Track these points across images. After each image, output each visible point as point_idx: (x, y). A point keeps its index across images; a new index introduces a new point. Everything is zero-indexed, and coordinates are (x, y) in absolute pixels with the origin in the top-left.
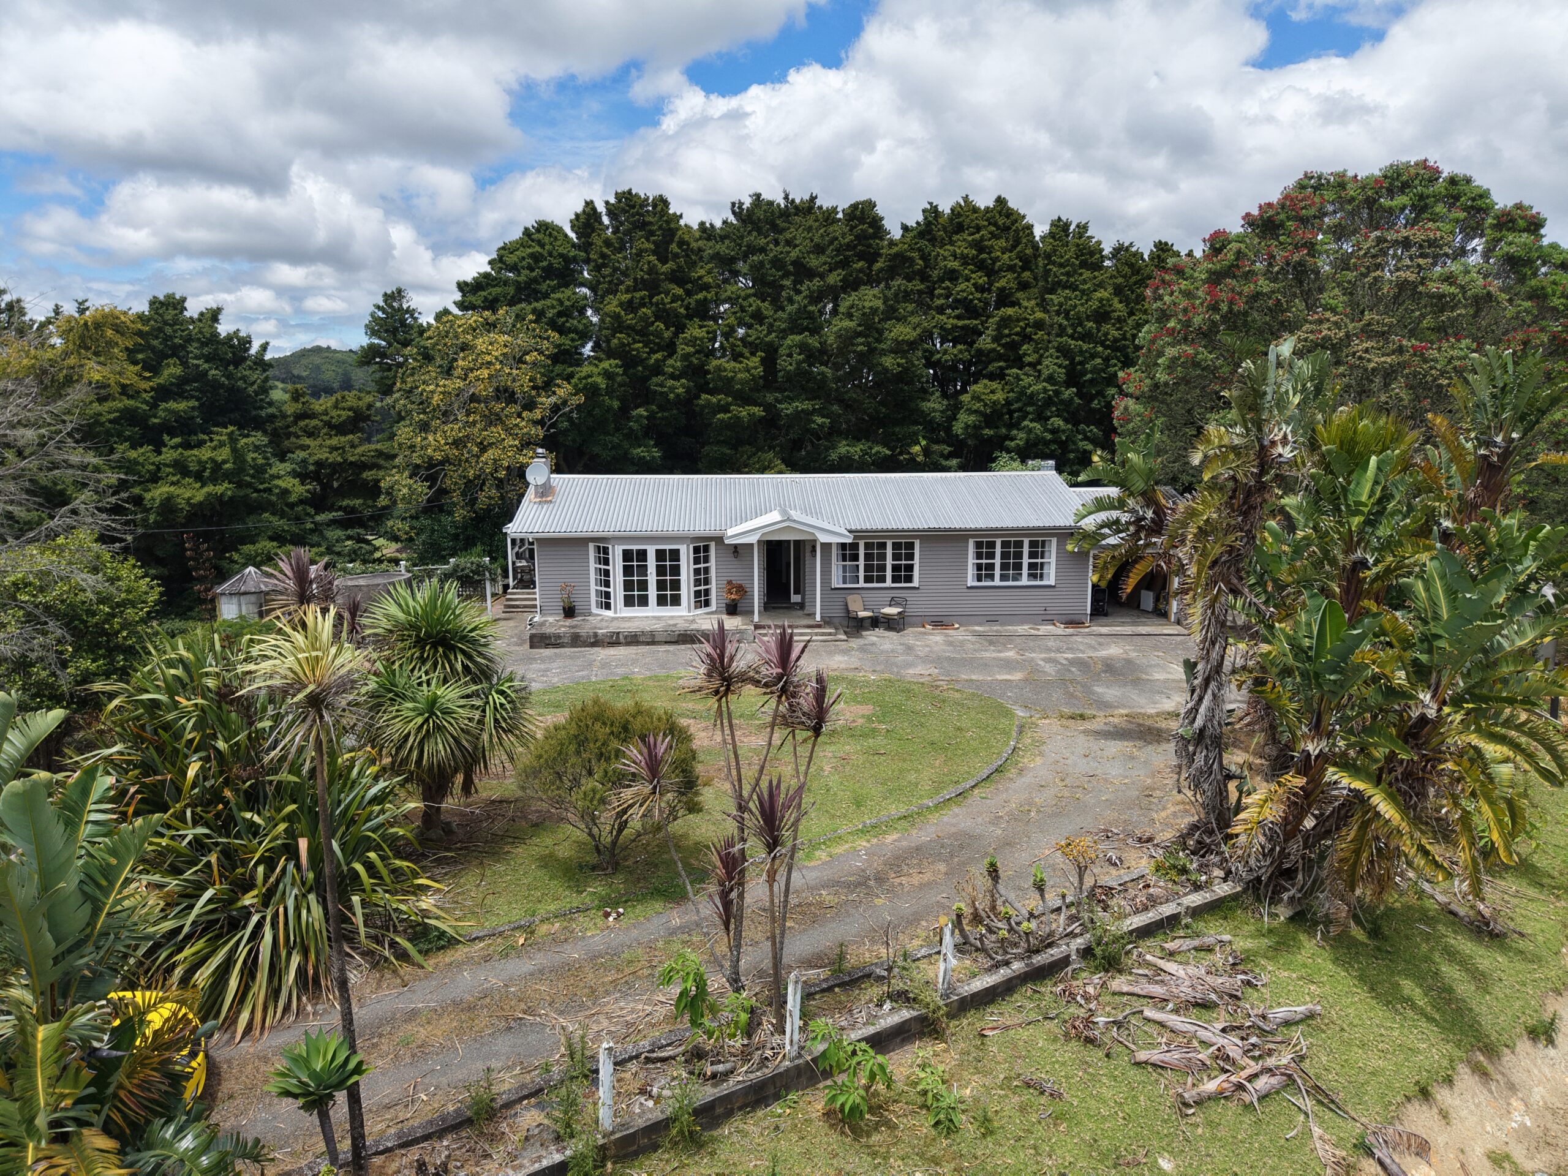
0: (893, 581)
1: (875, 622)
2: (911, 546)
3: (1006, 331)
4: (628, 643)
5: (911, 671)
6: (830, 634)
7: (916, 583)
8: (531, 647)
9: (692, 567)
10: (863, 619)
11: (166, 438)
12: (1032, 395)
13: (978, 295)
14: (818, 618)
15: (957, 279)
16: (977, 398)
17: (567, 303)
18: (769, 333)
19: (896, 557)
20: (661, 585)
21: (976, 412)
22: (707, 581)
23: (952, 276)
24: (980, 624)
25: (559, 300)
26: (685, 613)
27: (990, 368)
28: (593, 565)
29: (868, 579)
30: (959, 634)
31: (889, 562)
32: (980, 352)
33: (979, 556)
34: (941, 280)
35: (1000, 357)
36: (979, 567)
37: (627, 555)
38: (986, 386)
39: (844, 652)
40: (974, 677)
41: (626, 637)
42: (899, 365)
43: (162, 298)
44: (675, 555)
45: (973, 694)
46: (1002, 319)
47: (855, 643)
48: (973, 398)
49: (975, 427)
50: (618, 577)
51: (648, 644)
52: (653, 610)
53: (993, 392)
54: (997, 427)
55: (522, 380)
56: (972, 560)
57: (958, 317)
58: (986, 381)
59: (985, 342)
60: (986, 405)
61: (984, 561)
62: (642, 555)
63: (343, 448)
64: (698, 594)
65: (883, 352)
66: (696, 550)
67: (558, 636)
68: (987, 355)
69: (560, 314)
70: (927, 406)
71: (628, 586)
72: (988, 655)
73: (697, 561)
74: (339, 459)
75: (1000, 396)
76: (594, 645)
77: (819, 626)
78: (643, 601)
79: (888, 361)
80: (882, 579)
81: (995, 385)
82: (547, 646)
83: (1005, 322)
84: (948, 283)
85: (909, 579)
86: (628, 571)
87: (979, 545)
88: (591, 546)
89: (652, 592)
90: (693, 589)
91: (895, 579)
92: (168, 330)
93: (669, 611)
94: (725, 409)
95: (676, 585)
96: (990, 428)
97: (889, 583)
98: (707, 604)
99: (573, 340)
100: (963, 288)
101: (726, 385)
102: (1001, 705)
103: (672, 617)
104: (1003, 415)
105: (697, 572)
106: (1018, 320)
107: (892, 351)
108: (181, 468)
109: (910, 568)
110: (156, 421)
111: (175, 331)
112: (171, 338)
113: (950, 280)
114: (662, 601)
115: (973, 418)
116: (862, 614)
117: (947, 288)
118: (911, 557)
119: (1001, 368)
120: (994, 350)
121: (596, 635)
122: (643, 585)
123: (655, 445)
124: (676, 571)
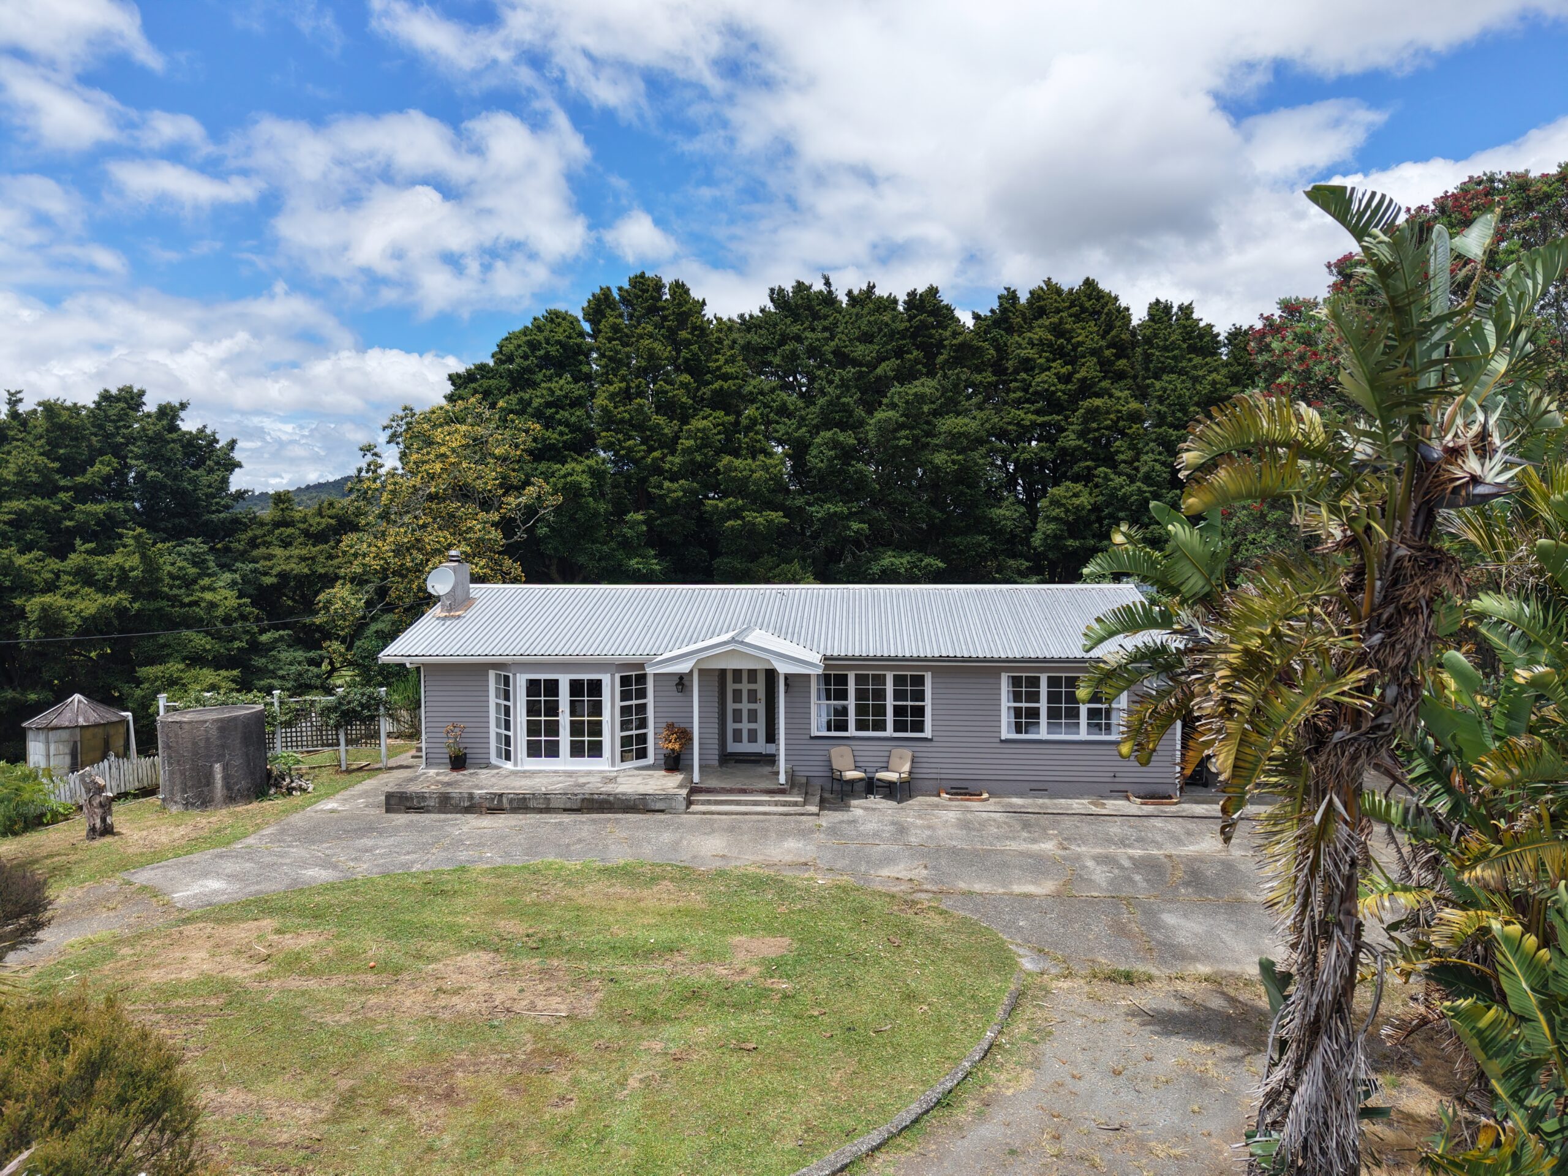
0: (895, 730)
1: (871, 787)
2: (919, 680)
3: (1094, 425)
4: (514, 810)
5: (885, 872)
6: (796, 804)
7: (928, 733)
8: (388, 811)
9: (618, 704)
10: (852, 782)
11: (78, 542)
12: (1125, 498)
13: (1062, 387)
14: (782, 779)
15: (1033, 369)
16: (1056, 503)
17: (558, 393)
18: (799, 428)
19: (898, 695)
20: (576, 729)
21: (1056, 519)
22: (643, 723)
23: (1027, 365)
24: (1021, 795)
25: (550, 389)
26: (607, 768)
27: (1076, 468)
28: (493, 700)
29: (861, 726)
30: (985, 809)
31: (890, 703)
32: (1063, 451)
33: (1017, 697)
34: (1016, 371)
35: (1087, 456)
36: (1018, 712)
37: (533, 687)
38: (1068, 489)
39: (803, 834)
40: (978, 887)
41: (511, 801)
42: (954, 462)
43: (114, 391)
44: (595, 687)
45: (964, 921)
46: (1089, 411)
47: (830, 818)
48: (1052, 503)
49: (1055, 537)
50: (520, 717)
51: (541, 811)
52: (565, 762)
53: (1076, 495)
54: (1084, 538)
55: (488, 478)
56: (1006, 702)
57: (1037, 412)
58: (1068, 483)
59: (1070, 440)
60: (1067, 511)
61: (1024, 705)
62: (552, 687)
63: (313, 559)
64: (626, 741)
65: (937, 449)
66: (625, 681)
67: (422, 797)
68: (1072, 455)
69: (548, 405)
70: (997, 512)
71: (533, 729)
72: (1013, 846)
73: (625, 696)
74: (306, 570)
75: (1085, 500)
76: (468, 810)
77: (782, 792)
78: (553, 751)
79: (940, 458)
80: (880, 726)
81: (1079, 487)
82: (409, 809)
83: (1093, 414)
84: (1023, 375)
85: (919, 727)
86: (532, 709)
87: (1016, 682)
88: (492, 674)
89: (565, 738)
90: (619, 734)
91: (899, 726)
92: (110, 428)
93: (585, 764)
94: (736, 514)
95: (596, 729)
96: (1075, 539)
97: (889, 732)
98: (642, 754)
99: (561, 434)
100: (1043, 380)
101: (740, 488)
102: (1001, 947)
103: (589, 773)
104: (1091, 523)
105: (625, 710)
106: (1108, 413)
107: (948, 446)
108: (85, 576)
109: (920, 711)
110: (68, 523)
111: (118, 428)
112: (113, 435)
113: (1026, 371)
114: (577, 750)
115: (1052, 526)
116: (851, 775)
117: (1024, 380)
118: (920, 696)
119: (1088, 467)
120: (1079, 447)
121: (471, 796)
122: (553, 729)
123: (655, 557)
124: (596, 708)
